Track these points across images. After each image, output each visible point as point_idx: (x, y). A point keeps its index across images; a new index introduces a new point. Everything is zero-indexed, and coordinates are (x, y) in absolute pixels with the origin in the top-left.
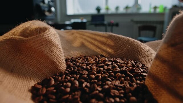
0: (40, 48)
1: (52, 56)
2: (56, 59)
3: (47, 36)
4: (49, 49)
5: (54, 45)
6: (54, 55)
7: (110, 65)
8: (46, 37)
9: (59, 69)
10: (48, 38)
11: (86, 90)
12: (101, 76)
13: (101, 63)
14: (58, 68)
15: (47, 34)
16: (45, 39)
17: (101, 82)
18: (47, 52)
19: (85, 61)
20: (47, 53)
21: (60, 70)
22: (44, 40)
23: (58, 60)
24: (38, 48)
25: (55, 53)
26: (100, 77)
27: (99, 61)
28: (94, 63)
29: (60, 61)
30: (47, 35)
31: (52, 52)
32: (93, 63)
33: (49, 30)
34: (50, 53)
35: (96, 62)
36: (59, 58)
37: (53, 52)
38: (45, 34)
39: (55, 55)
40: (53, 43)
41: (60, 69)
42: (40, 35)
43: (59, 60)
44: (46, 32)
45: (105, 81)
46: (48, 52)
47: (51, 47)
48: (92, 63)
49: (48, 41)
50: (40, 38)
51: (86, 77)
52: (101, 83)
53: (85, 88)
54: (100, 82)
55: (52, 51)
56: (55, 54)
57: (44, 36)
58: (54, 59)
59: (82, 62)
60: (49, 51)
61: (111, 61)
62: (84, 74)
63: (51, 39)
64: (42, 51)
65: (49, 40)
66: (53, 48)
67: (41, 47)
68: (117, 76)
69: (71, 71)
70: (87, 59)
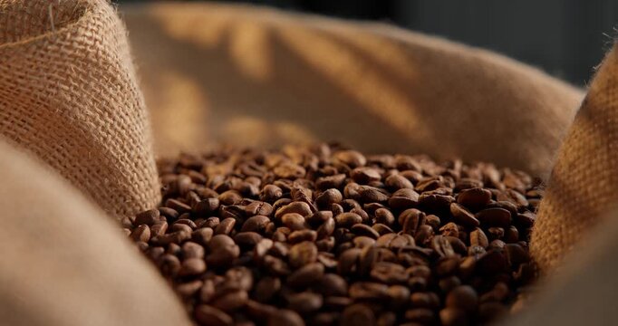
0: (54, 91)
1: (104, 134)
2: (122, 147)
3: (90, 38)
4: (94, 101)
5: (114, 79)
6: (112, 125)
7: (375, 179)
8: (86, 40)
9: (133, 199)
10: (92, 47)
11: (272, 264)
12: (334, 217)
13: (332, 174)
14: (126, 191)
15: (92, 30)
16: (83, 51)
17: (333, 239)
18: (86, 113)
19: (251, 168)
20: (83, 116)
21: (137, 204)
22: (76, 57)
23: (129, 156)
24: (48, 93)
25: (117, 117)
26: (331, 221)
27: (321, 165)
28: (299, 173)
29: (136, 159)
30: (89, 34)
31: (107, 114)
32: (294, 174)
33: (96, 11)
34: (98, 118)
35: (308, 169)
36: (134, 146)
37: (110, 115)
38: (82, 31)
39: (119, 129)
40: (110, 71)
41: (137, 197)
42: (59, 32)
43: (133, 153)
44: (83, 19)
45: (349, 235)
46: (90, 113)
47: (101, 87)
48: (286, 175)
49: (95, 60)
50: (60, 45)
51: (268, 222)
52: (332, 241)
53: (269, 258)
54: (330, 240)
55: (105, 110)
56: (119, 124)
57: (80, 39)
58: (114, 148)
59: (238, 172)
60: (92, 108)
61: (380, 165)
62: (257, 213)
63: (104, 53)
64: (64, 110)
65: (97, 56)
66: (111, 96)
67: (58, 88)
68: (404, 219)
69: (188, 207)
70: (260, 161)
